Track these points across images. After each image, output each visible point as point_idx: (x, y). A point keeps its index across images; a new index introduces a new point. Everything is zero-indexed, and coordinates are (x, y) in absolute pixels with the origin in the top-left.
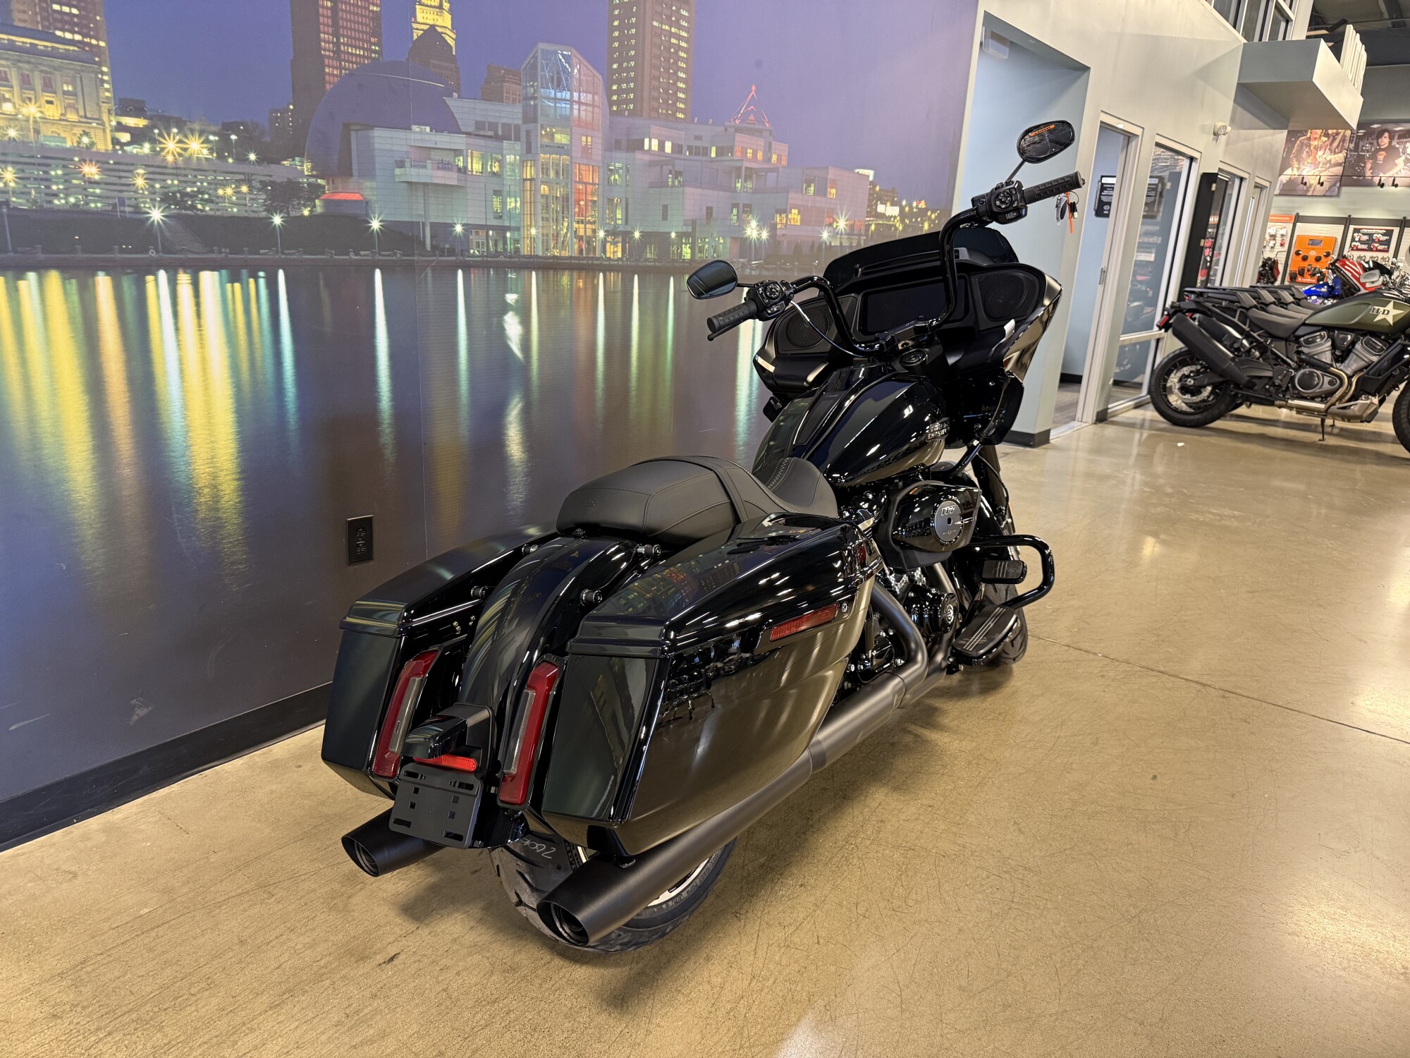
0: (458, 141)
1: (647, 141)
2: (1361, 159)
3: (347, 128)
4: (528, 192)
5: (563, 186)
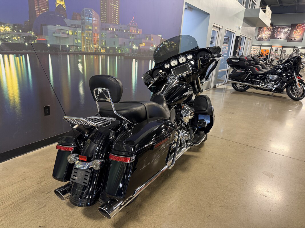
0: (67, 28)
1: (110, 28)
2: (274, 33)
3: (41, 25)
4: (83, 39)
5: (91, 38)
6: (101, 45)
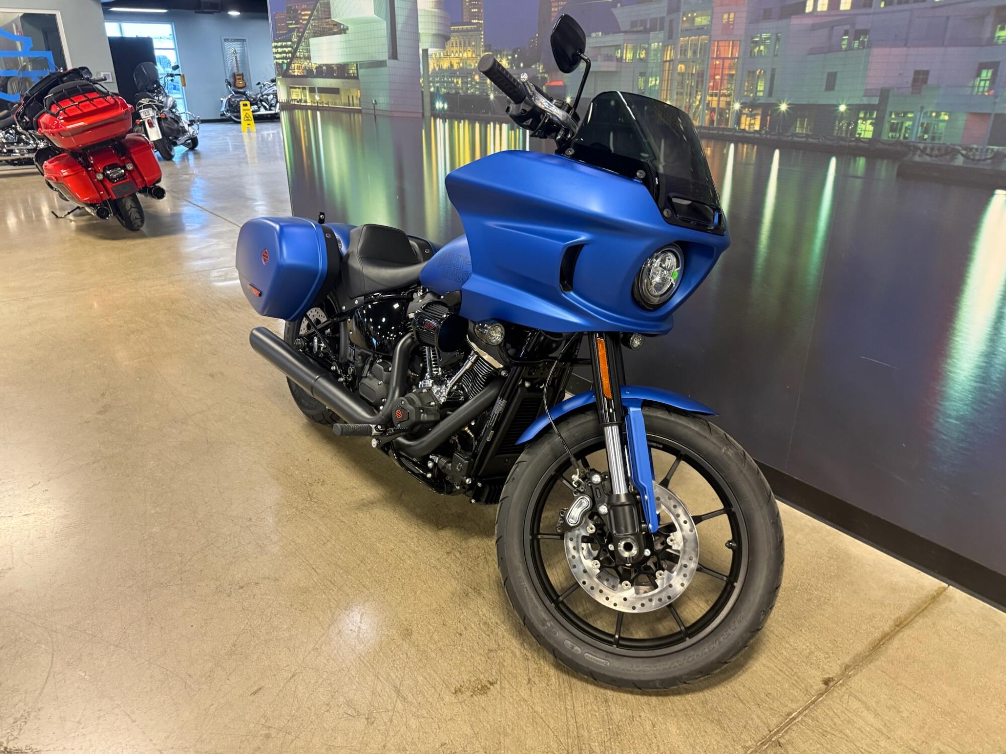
0: (618, 38)
4: (667, 72)
5: (700, 63)
6: (746, 93)
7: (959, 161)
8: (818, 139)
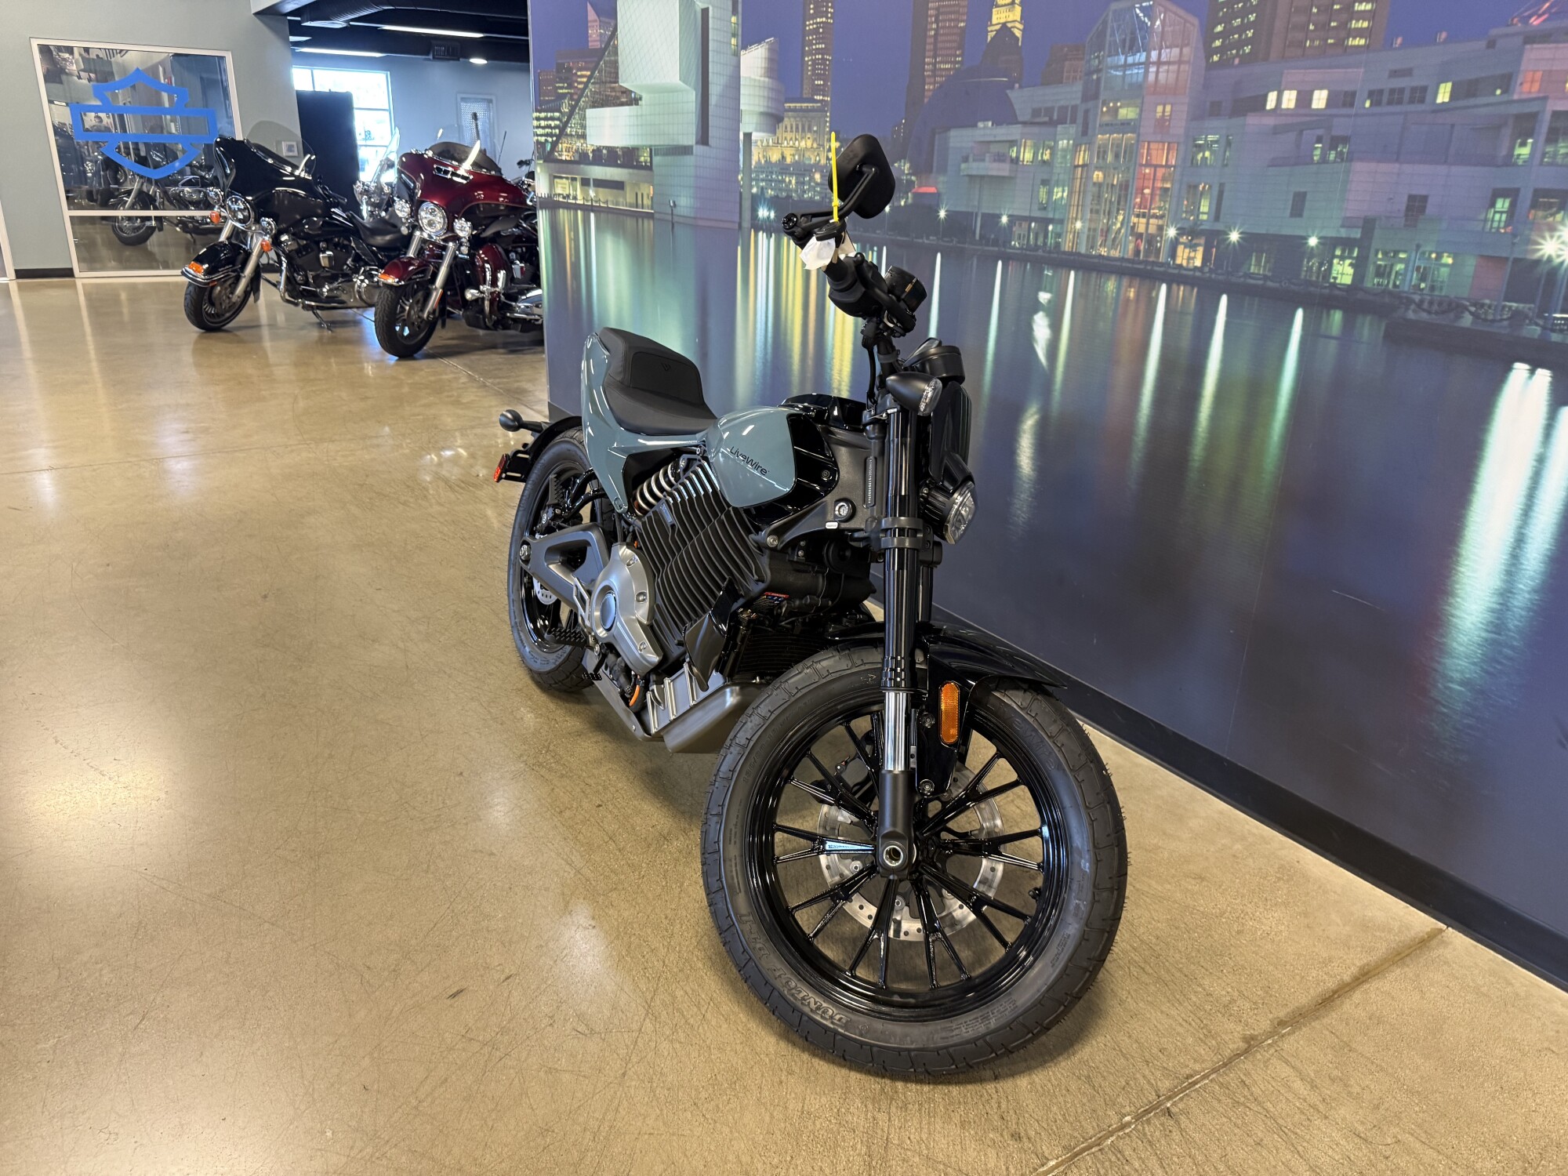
0: (1014, 131)
1: (1272, 98)
4: (1079, 180)
5: (1123, 172)
6: (1184, 215)
7: (1467, 321)
8: (1281, 282)
